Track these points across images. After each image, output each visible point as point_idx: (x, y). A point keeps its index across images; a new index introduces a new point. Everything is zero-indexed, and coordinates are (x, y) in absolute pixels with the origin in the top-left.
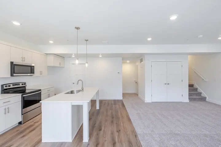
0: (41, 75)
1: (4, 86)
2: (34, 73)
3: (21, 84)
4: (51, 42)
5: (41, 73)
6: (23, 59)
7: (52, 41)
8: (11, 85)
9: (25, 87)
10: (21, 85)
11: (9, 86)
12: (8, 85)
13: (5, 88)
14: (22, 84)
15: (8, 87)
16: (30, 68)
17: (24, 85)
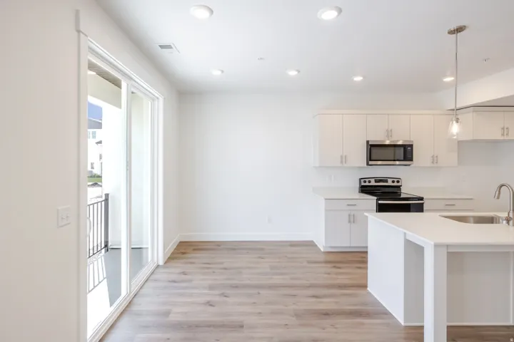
0: (435, 165)
1: (362, 180)
2: (411, 160)
3: (390, 181)
4: (449, 79)
5: (435, 159)
6: (389, 133)
7: (451, 76)
8: (373, 180)
9: (399, 187)
10: (390, 183)
11: (370, 182)
12: (367, 180)
13: (363, 184)
14: (393, 182)
15: (367, 184)
16: (402, 149)
17: (395, 184)
